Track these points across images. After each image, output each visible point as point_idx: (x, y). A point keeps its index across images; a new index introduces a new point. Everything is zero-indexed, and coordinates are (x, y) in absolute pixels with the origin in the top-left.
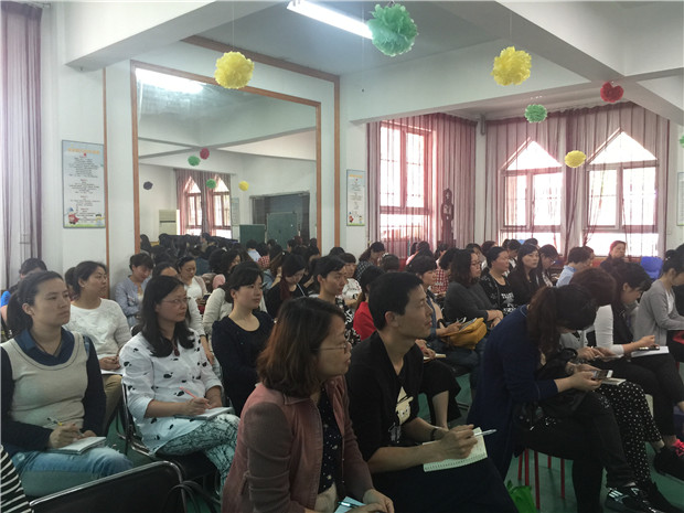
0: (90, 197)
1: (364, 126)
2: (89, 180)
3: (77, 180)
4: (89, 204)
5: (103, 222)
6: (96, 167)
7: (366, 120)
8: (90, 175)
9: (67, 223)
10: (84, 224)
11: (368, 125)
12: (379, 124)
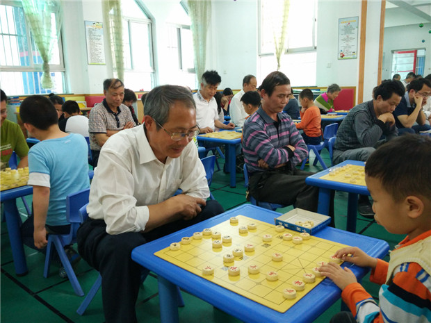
0: (350, 44)
2: (351, 36)
3: (345, 36)
4: (350, 47)
5: (356, 55)
6: (354, 29)
8: (351, 33)
10: (347, 57)
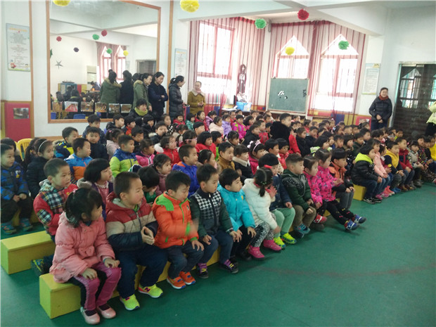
0: (22, 55)
1: (188, 23)
2: (22, 46)
3: (15, 45)
4: (22, 58)
5: (29, 68)
6: (25, 39)
7: (189, 19)
8: (22, 43)
9: (10, 68)
10: (19, 69)
11: (191, 22)
12: (198, 22)
